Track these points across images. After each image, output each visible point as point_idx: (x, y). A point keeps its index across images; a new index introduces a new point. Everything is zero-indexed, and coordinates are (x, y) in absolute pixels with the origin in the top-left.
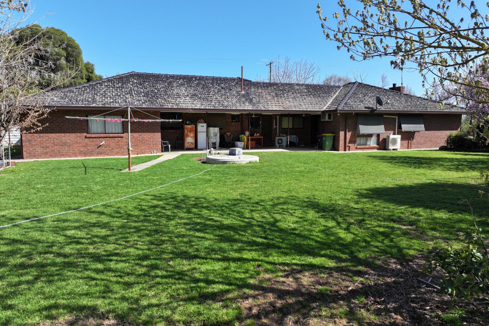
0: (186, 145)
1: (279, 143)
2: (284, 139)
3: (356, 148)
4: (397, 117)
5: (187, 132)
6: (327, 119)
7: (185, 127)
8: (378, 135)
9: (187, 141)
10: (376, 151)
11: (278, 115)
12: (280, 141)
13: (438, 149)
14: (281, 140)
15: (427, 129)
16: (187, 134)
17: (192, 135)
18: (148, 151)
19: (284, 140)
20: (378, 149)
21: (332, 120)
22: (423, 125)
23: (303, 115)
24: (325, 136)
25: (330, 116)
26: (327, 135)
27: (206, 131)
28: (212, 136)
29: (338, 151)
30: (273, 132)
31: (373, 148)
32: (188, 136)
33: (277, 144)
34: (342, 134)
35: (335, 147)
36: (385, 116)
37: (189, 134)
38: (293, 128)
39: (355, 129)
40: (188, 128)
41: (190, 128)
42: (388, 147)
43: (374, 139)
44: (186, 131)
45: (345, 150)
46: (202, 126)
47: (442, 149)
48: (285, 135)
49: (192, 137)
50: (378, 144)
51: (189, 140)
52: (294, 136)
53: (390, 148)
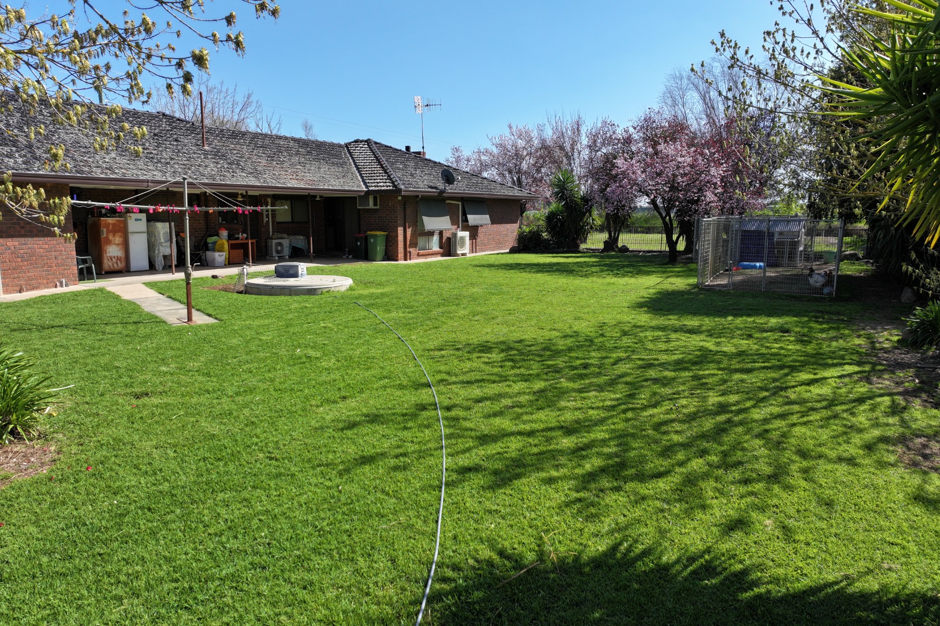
0: (107, 264)
1: (278, 252)
2: (286, 242)
3: (418, 255)
4: (460, 203)
5: (107, 234)
6: (371, 205)
7: (102, 223)
8: (441, 233)
9: (108, 255)
10: (439, 258)
11: (268, 196)
12: (279, 248)
13: (508, 251)
14: (280, 244)
15: (494, 221)
16: (107, 238)
17: (118, 239)
18: (45, 282)
19: (285, 245)
20: (443, 255)
21: (378, 207)
22: (488, 216)
23: (315, 197)
24: (375, 236)
25: (375, 199)
26: (378, 233)
27: (145, 229)
28: (162, 240)
29: (397, 260)
30: (263, 229)
31: (435, 254)
32: (109, 242)
33: (274, 254)
34: (400, 230)
35: (390, 256)
36: (448, 202)
37: (111, 237)
38: (292, 222)
39: (417, 224)
40: (109, 224)
41: (114, 225)
42: (456, 251)
43: (436, 238)
44: (105, 230)
45: (405, 259)
46: (137, 220)
47: (513, 251)
48: (286, 236)
49: (118, 245)
50: (441, 248)
51: (113, 251)
52: (302, 237)
53: (459, 252)
